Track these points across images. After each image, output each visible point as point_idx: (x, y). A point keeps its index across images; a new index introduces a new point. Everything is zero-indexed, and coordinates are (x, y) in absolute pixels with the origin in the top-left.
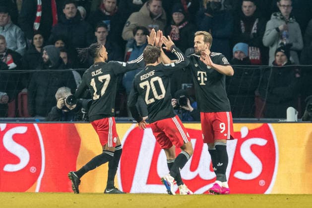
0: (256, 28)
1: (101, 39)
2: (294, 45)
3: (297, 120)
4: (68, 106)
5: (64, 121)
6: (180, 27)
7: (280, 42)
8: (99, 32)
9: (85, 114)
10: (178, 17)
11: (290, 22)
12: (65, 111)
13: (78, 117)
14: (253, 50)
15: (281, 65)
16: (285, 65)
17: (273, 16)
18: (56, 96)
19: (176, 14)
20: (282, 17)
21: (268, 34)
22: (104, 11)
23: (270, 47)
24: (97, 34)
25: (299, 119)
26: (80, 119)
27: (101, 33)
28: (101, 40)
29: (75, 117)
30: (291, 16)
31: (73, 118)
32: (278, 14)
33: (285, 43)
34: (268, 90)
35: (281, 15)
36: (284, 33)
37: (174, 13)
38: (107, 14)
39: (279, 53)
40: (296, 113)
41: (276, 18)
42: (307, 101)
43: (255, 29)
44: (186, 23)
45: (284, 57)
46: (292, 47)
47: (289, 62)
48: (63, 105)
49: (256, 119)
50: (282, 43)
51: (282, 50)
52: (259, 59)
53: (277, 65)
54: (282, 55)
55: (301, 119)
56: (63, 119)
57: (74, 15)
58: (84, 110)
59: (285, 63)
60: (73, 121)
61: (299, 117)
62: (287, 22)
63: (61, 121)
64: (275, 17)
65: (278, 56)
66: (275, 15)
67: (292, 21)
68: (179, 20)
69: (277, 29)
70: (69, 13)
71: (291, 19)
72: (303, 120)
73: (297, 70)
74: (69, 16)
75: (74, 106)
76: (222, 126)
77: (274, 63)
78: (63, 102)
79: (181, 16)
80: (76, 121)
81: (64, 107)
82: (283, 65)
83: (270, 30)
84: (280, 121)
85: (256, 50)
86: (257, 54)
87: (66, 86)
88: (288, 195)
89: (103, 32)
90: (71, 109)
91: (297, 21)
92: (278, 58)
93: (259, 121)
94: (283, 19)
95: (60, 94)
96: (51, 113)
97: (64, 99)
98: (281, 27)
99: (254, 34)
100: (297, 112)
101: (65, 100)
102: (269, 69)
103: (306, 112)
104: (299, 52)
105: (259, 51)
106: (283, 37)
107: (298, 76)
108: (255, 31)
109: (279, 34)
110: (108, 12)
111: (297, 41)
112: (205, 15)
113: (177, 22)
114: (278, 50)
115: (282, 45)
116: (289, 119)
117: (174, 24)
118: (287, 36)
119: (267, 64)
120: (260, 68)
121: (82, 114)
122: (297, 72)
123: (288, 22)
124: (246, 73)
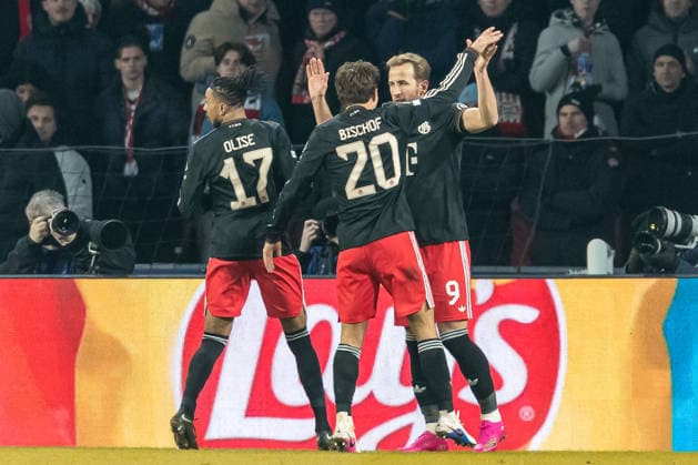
0: (512, 47)
1: (132, 76)
2: (606, 90)
3: (611, 272)
4: (57, 236)
5: (45, 273)
6: (328, 44)
7: (572, 80)
8: (127, 60)
9: (97, 256)
10: (323, 21)
11: (597, 34)
12: (50, 247)
13: (79, 264)
14: (504, 100)
15: (572, 137)
16: (581, 137)
17: (554, 19)
18: (29, 212)
19: (316, 14)
20: (575, 20)
21: (542, 62)
22: (145, 6)
23: (548, 95)
24: (120, 64)
25: (618, 270)
26: (84, 269)
27: (131, 63)
28: (132, 79)
29: (72, 264)
30: (597, 18)
31: (69, 265)
32: (566, 14)
33: (583, 83)
34: (542, 199)
35: (575, 16)
36: (582, 59)
37: (313, 12)
38: (152, 12)
39: (567, 109)
40: (609, 255)
41: (562, 23)
42: (638, 225)
43: (509, 50)
44: (342, 34)
45: (579, 119)
46: (599, 95)
47: (592, 130)
48: (45, 233)
49: (512, 269)
50: (576, 85)
51: (574, 101)
52: (518, 121)
53: (563, 137)
54: (573, 114)
55: (623, 270)
56: (44, 267)
57: (70, 15)
58: (95, 246)
59: (581, 132)
60: (68, 273)
61: (617, 264)
62: (588, 34)
63: (39, 272)
64: (559, 20)
65: (565, 115)
66: (560, 16)
67: (600, 30)
68: (323, 27)
69: (565, 49)
70: (58, 12)
71: (598, 25)
72: (628, 272)
73: (614, 149)
74: (56, 17)
75: (73, 237)
76: (453, 288)
77: (556, 131)
78: (44, 227)
79: (330, 17)
80: (75, 273)
81: (48, 239)
82: (577, 136)
83: (547, 52)
84: (571, 272)
85: (511, 100)
86: (514, 110)
87: (52, 189)
88: (591, 453)
89: (136, 58)
90: (64, 244)
91: (613, 30)
92: (564, 121)
93: (519, 273)
94: (578, 24)
95: (38, 207)
96: (15, 252)
97: (46, 220)
98: (573, 45)
99: (507, 61)
100: (613, 252)
101: (50, 221)
102: (544, 146)
103: (634, 251)
104: (617, 106)
105: (519, 103)
106: (579, 68)
107: (613, 162)
108: (511, 55)
109: (569, 62)
110: (154, 7)
111: (611, 79)
112: (390, 16)
113: (319, 31)
114: (565, 101)
115: (578, 90)
116: (592, 269)
117: (313, 37)
118: (589, 68)
119: (541, 133)
120: (524, 145)
121: (90, 255)
122: (613, 155)
123: (591, 32)
124: (489, 157)
